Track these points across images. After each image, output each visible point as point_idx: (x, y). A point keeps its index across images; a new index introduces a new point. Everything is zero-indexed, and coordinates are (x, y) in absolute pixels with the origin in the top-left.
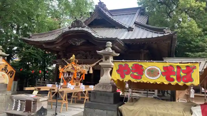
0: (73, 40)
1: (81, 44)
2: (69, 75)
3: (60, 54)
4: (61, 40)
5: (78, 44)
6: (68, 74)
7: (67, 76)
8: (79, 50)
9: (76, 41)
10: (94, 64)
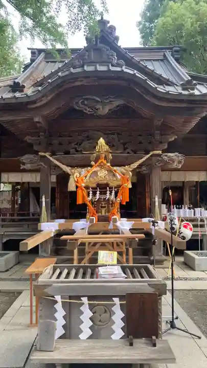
0: (87, 99)
1: (110, 110)
2: (103, 193)
3: (29, 141)
4: (49, 98)
5: (104, 110)
6: (98, 192)
7: (98, 197)
8: (87, 131)
9: (98, 102)
10: (135, 165)
